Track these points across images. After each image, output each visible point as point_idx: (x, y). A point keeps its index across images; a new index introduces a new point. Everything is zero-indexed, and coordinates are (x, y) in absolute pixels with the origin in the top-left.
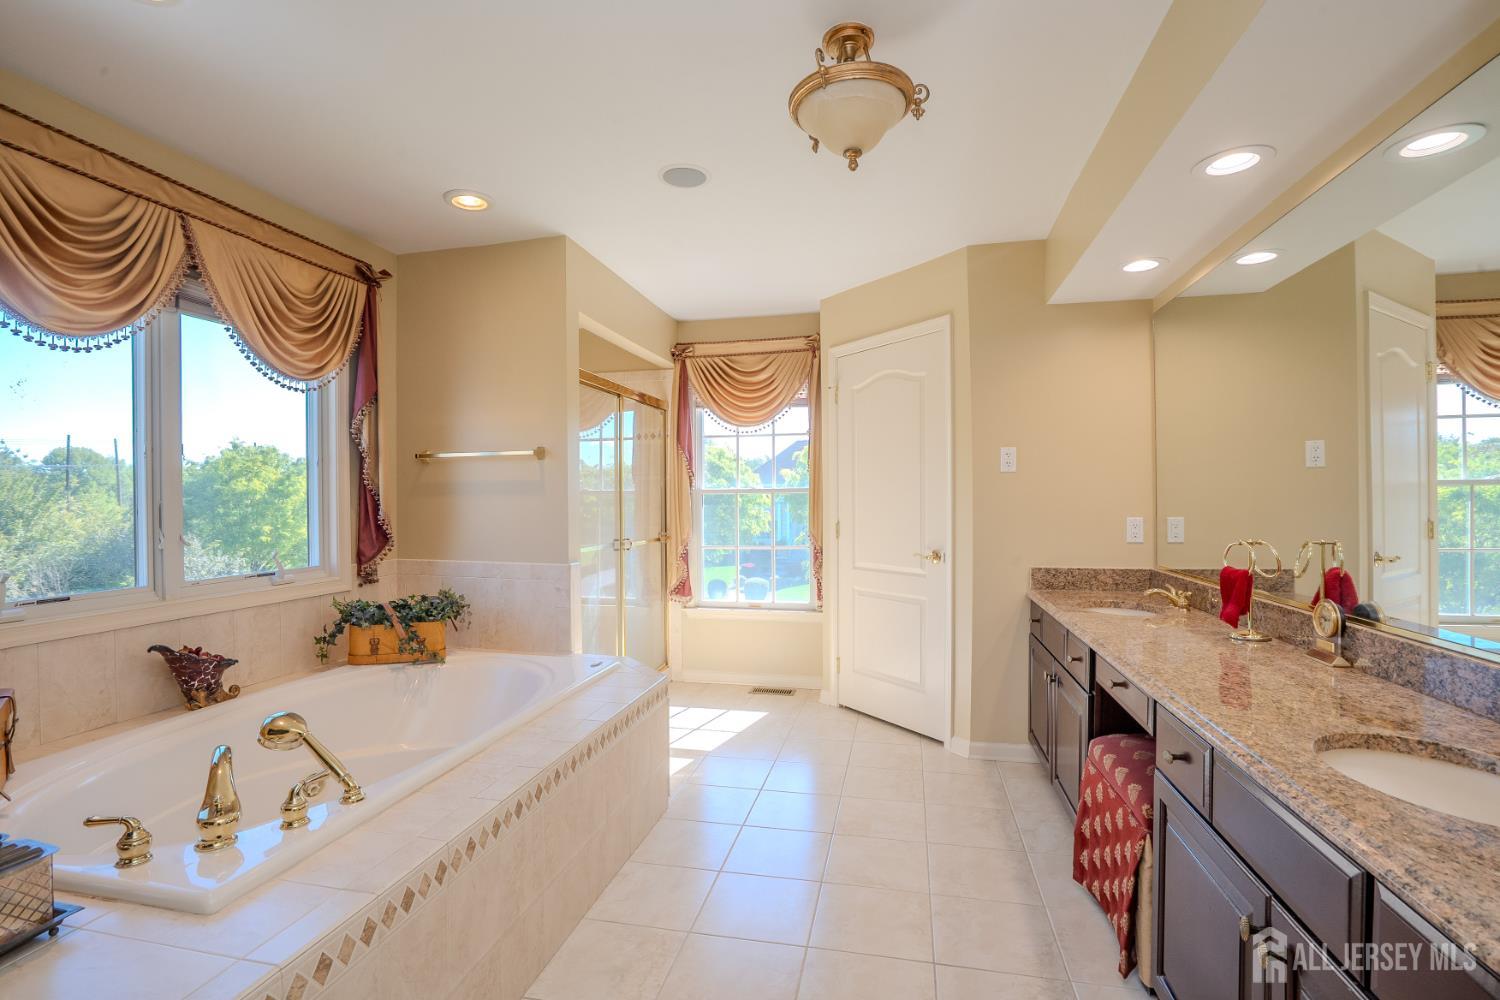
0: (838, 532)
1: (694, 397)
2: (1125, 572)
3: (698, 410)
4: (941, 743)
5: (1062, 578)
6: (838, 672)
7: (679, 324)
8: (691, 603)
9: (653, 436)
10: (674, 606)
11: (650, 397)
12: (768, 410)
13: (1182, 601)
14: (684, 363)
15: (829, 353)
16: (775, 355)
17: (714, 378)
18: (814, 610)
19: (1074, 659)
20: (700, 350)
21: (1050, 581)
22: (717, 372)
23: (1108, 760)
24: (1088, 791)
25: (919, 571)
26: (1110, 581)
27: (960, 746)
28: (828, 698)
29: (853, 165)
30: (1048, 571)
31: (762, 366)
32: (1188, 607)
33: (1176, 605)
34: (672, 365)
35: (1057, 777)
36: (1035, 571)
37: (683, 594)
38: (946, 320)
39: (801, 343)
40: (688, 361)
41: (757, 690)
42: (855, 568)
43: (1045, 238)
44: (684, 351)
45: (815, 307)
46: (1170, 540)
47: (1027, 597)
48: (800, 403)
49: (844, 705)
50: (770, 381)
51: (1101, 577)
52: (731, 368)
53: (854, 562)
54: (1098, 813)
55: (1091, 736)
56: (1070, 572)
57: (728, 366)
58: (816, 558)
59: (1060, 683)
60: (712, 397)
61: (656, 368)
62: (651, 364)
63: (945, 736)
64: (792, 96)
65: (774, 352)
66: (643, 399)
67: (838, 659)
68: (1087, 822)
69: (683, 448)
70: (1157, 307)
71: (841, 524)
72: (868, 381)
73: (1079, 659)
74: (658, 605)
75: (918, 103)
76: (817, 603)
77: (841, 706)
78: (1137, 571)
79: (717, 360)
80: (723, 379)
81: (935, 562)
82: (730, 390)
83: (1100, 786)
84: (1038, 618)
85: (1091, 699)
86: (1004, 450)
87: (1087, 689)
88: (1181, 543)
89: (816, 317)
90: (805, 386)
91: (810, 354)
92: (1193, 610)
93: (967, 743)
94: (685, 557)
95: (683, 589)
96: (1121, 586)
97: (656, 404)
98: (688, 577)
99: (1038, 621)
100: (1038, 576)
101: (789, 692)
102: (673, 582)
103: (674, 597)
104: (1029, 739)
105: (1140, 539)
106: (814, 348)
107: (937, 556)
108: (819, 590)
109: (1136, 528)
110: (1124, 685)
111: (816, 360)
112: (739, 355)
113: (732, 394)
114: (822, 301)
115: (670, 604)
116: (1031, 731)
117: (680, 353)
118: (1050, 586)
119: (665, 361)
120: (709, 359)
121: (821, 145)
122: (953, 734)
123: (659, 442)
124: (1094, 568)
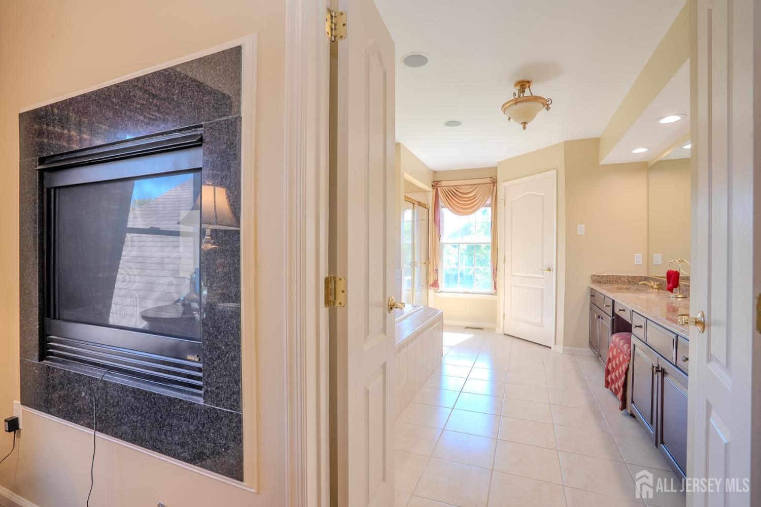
0: (505, 260)
1: (441, 203)
2: (634, 277)
3: (442, 209)
4: (550, 348)
5: (604, 279)
6: (504, 320)
7: (435, 172)
8: (439, 290)
9: (423, 220)
10: (431, 291)
11: (422, 203)
12: (473, 209)
13: (655, 286)
14: (437, 189)
15: (502, 186)
16: (476, 186)
17: (449, 195)
18: (492, 294)
19: (606, 306)
20: (444, 184)
21: (599, 280)
22: (452, 193)
23: (618, 340)
24: (611, 353)
25: (541, 276)
26: (626, 281)
27: (559, 348)
28: (499, 330)
29: (524, 128)
30: (598, 276)
31: (471, 190)
32: (658, 289)
33: (653, 288)
34: (431, 190)
35: (600, 356)
36: (593, 276)
37: (436, 287)
38: (555, 172)
39: (488, 180)
40: (439, 189)
41: (467, 328)
42: (512, 275)
43: (599, 136)
44: (437, 184)
45: (496, 165)
46: (654, 264)
47: (589, 287)
48: (488, 206)
49: (506, 333)
50: (475, 196)
51: (622, 279)
52: (457, 191)
53: (512, 273)
54: (614, 360)
55: (613, 333)
56: (608, 276)
57: (456, 190)
58: (494, 272)
59: (602, 318)
60: (449, 204)
61: (424, 191)
62: (422, 189)
63: (552, 345)
64: (503, 106)
65: (476, 184)
66: (420, 204)
67: (504, 314)
68: (610, 365)
69: (437, 225)
70: (650, 165)
71: (506, 257)
72: (520, 196)
73: (609, 306)
74: (424, 291)
75: (548, 105)
76: (493, 291)
77: (505, 334)
78: (639, 277)
79: (452, 188)
80: (454, 196)
81: (549, 272)
82: (458, 201)
83: (615, 349)
84: (593, 295)
85: (613, 320)
86: (579, 226)
87: (611, 315)
88: (660, 265)
89: (496, 168)
90: (490, 198)
91: (492, 185)
92: (660, 291)
93: (562, 347)
94: (437, 271)
95: (435, 284)
96: (632, 283)
97: (424, 206)
98: (438, 279)
99: (593, 296)
100: (594, 278)
101: (481, 329)
102: (431, 282)
103: (431, 288)
104: (589, 346)
105: (641, 263)
106: (494, 182)
107: (549, 270)
108: (495, 286)
109: (638, 258)
110: (624, 310)
111: (495, 188)
112: (461, 185)
113: (459, 203)
114: (498, 163)
115: (430, 290)
116: (590, 342)
117: (435, 185)
118: (599, 282)
119: (429, 188)
120: (448, 188)
121: (511, 119)
122: (555, 343)
123: (426, 222)
124: (619, 275)
